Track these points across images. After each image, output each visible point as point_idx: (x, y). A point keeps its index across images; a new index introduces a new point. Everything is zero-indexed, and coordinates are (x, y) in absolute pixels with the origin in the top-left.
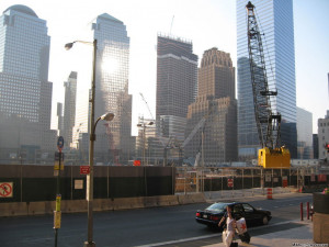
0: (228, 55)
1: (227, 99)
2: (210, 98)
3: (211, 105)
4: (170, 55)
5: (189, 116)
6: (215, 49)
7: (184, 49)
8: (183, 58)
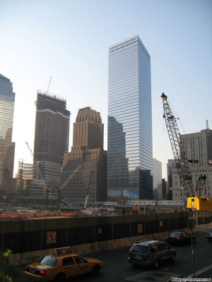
0: (99, 113)
1: (98, 150)
2: (83, 148)
3: (84, 154)
4: (47, 110)
5: (65, 162)
6: (88, 108)
7: (59, 105)
8: (58, 113)
